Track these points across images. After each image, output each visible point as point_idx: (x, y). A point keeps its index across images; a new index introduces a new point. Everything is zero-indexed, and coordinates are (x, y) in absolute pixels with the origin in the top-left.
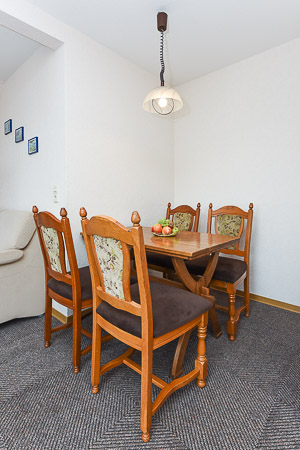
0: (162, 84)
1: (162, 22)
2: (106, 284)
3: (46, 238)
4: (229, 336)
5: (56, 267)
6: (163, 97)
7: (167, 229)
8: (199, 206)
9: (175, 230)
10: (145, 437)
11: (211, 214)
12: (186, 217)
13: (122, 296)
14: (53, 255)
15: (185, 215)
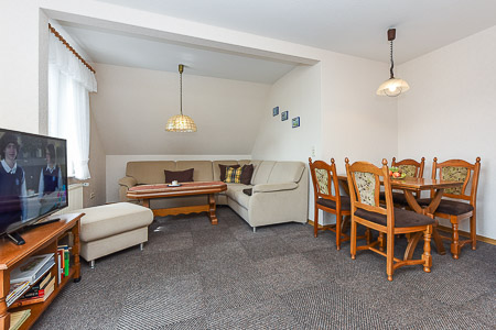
0: (392, 77)
1: (392, 34)
2: (362, 198)
3: (317, 175)
4: (453, 255)
5: (325, 191)
6: (392, 86)
7: (397, 174)
8: (423, 159)
9: (403, 176)
10: (390, 279)
11: (436, 165)
12: (411, 169)
13: (373, 204)
14: (323, 184)
15: (409, 167)
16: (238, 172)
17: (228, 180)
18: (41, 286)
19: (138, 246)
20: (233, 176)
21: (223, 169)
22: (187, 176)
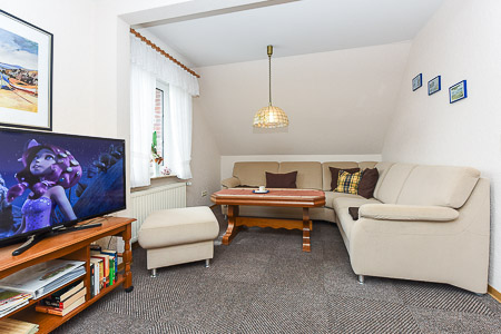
16: (355, 179)
17: (340, 188)
18: (62, 298)
19: (202, 262)
20: (347, 184)
21: (335, 173)
22: (287, 180)
